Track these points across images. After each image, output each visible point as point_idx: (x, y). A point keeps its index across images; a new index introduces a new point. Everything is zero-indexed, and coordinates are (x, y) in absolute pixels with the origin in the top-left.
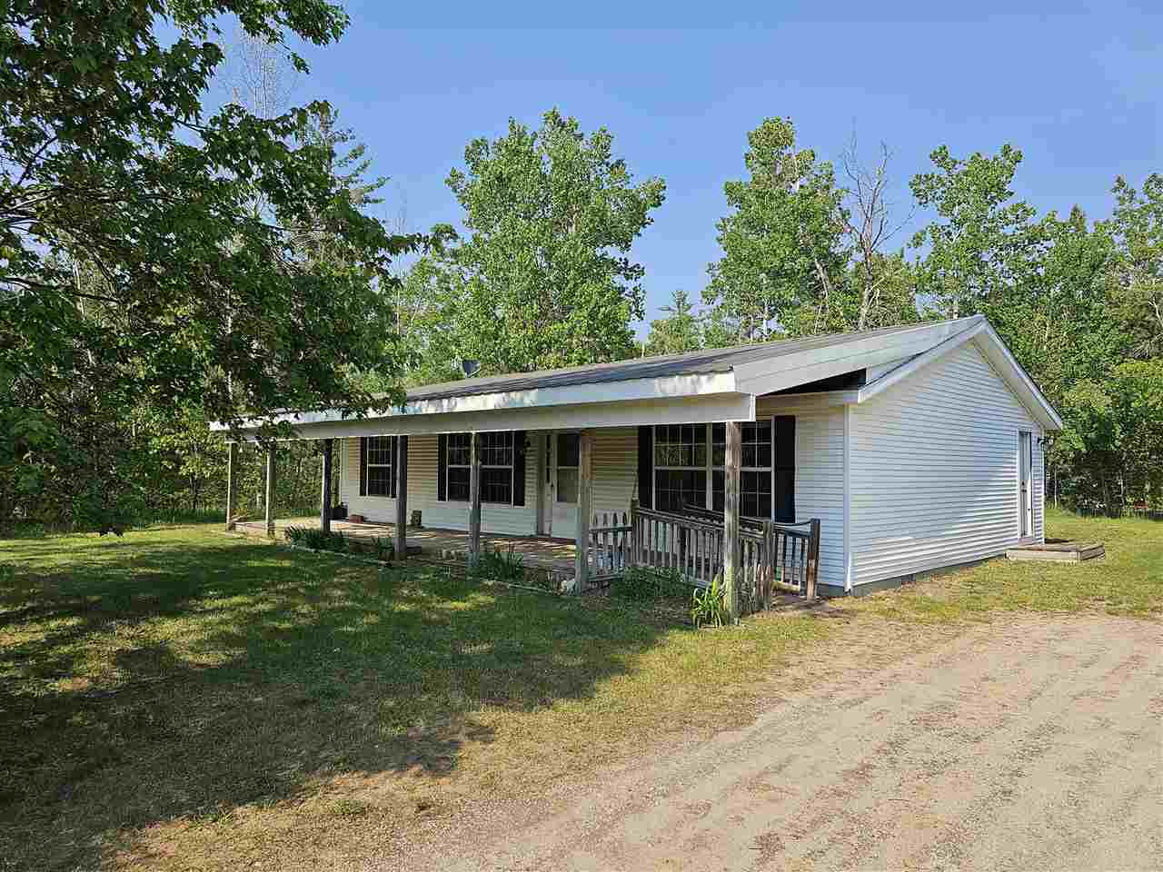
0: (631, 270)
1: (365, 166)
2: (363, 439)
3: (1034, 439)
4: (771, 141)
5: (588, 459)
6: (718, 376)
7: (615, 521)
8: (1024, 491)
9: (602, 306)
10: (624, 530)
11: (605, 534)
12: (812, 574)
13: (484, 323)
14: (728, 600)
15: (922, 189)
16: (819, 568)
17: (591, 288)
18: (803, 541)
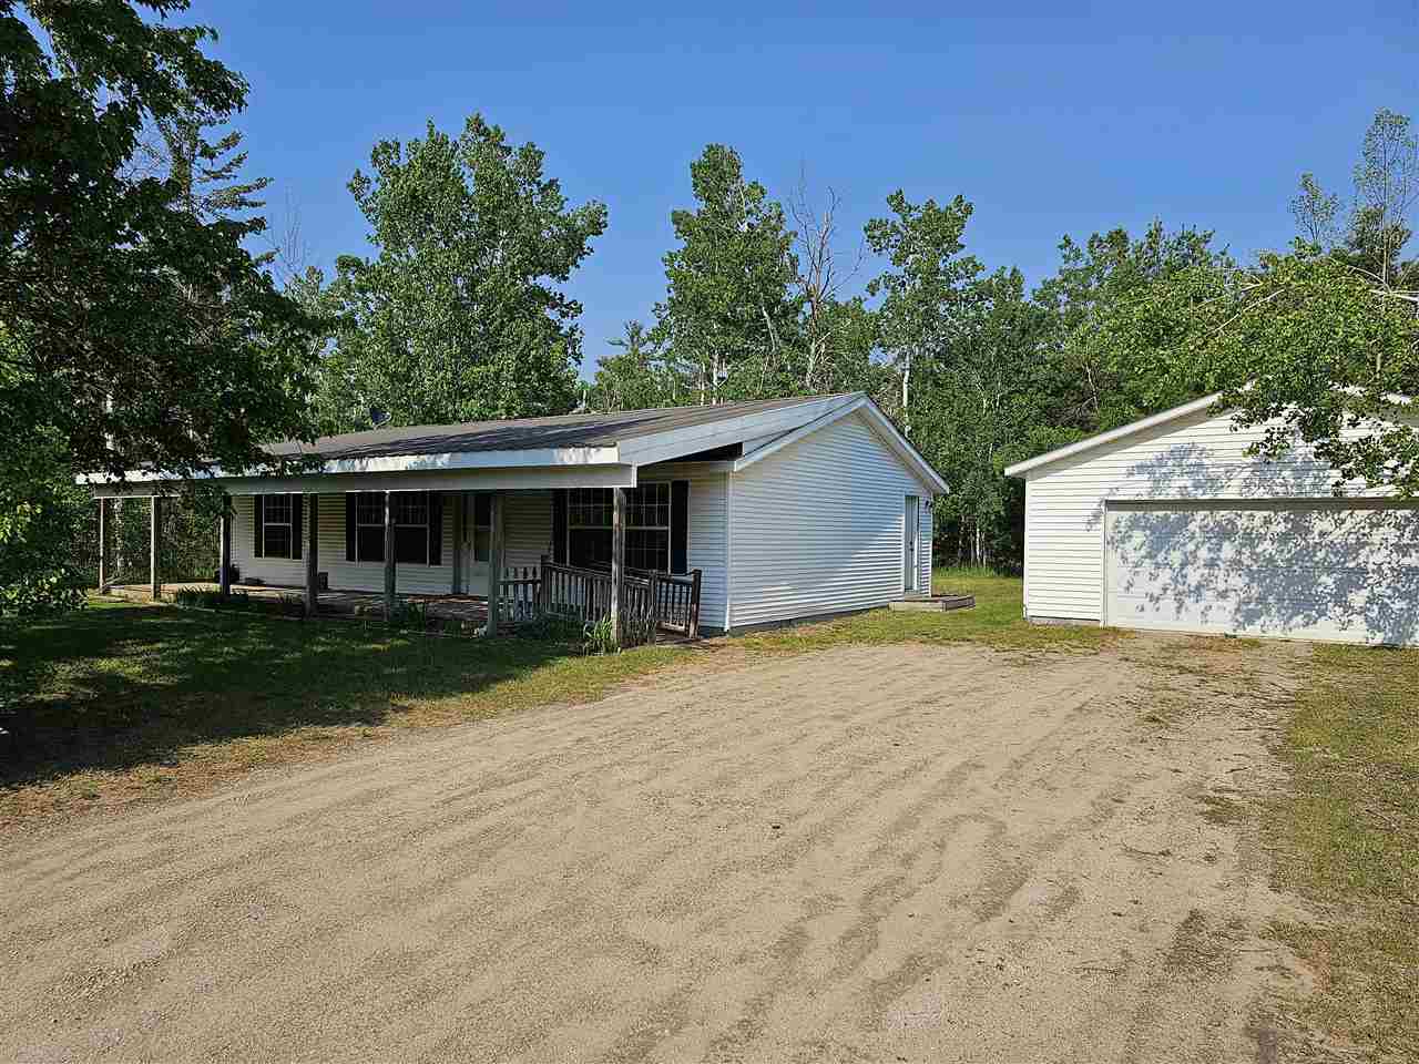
0: (566, 306)
1: (240, 160)
2: (258, 498)
3: (923, 503)
4: (715, 172)
5: (499, 516)
6: (603, 449)
7: (525, 574)
8: (912, 550)
9: (532, 349)
10: (534, 583)
11: (516, 586)
12: (695, 617)
13: (393, 362)
14: (613, 633)
15: (876, 233)
16: (700, 612)
17: (522, 327)
18: (688, 589)
